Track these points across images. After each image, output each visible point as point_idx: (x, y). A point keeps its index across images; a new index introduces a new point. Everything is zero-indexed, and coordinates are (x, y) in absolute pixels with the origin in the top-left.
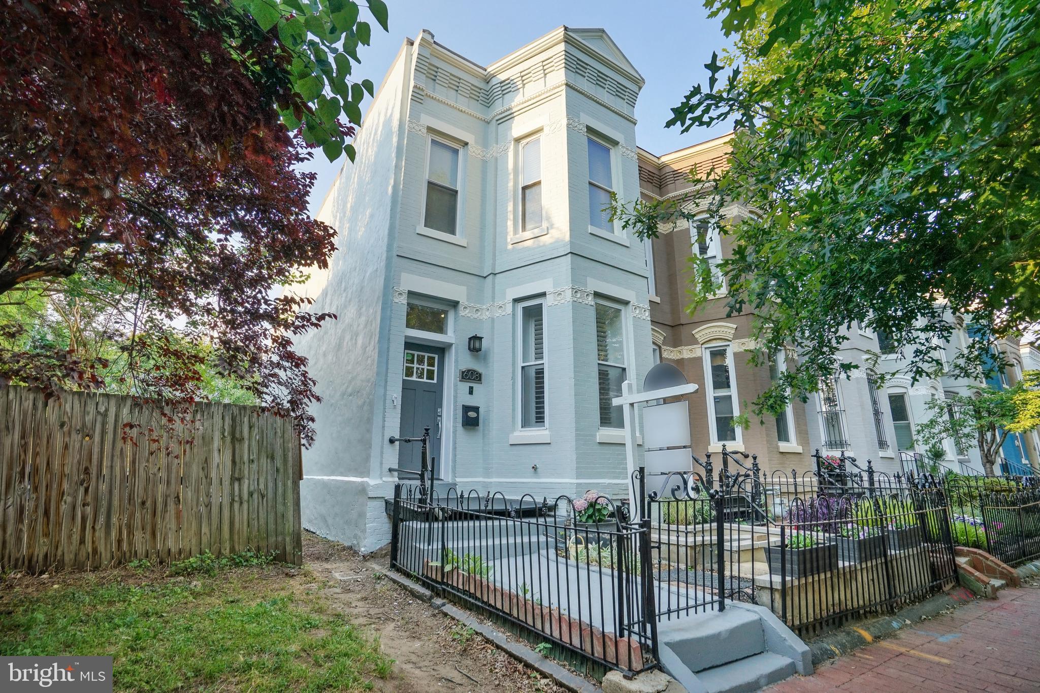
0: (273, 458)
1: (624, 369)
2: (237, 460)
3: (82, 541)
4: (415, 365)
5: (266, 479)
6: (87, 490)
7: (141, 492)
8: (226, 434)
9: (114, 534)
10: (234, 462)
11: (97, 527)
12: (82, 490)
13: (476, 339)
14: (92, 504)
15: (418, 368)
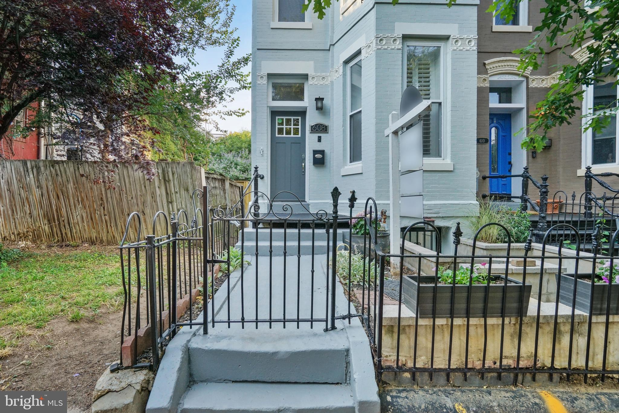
0: (187, 190)
1: (440, 104)
2: (169, 192)
3: (108, 232)
4: (284, 127)
5: (186, 201)
6: (104, 208)
7: (127, 210)
8: (161, 178)
9: (119, 228)
10: (167, 193)
11: (112, 226)
12: (102, 208)
13: (319, 100)
14: (108, 215)
15: (286, 128)
